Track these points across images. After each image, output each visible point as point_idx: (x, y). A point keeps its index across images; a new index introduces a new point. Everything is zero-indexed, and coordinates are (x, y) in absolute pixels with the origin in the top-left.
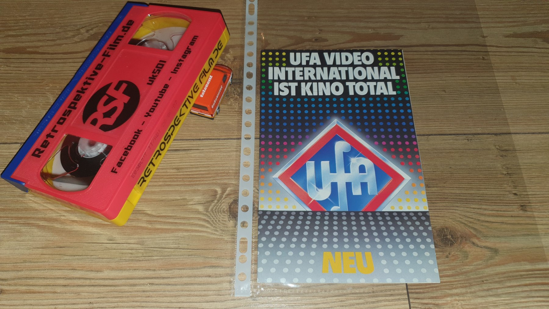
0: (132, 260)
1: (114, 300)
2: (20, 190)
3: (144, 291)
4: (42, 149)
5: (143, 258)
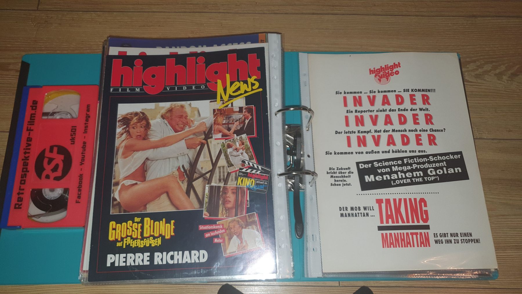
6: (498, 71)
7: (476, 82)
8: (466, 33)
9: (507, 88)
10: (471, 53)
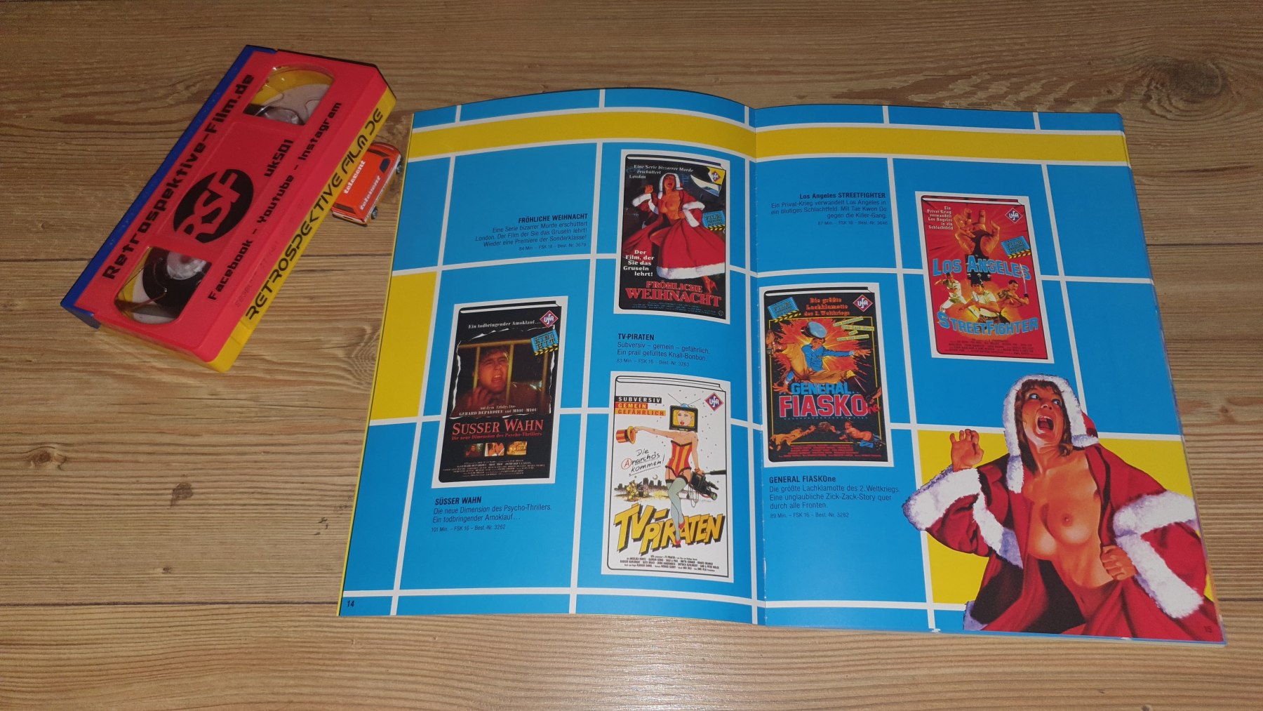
1: (214, 472)
2: (88, 327)
3: (256, 462)
4: (117, 267)
5: (257, 418)
6: (1023, 96)
10: (960, 57)
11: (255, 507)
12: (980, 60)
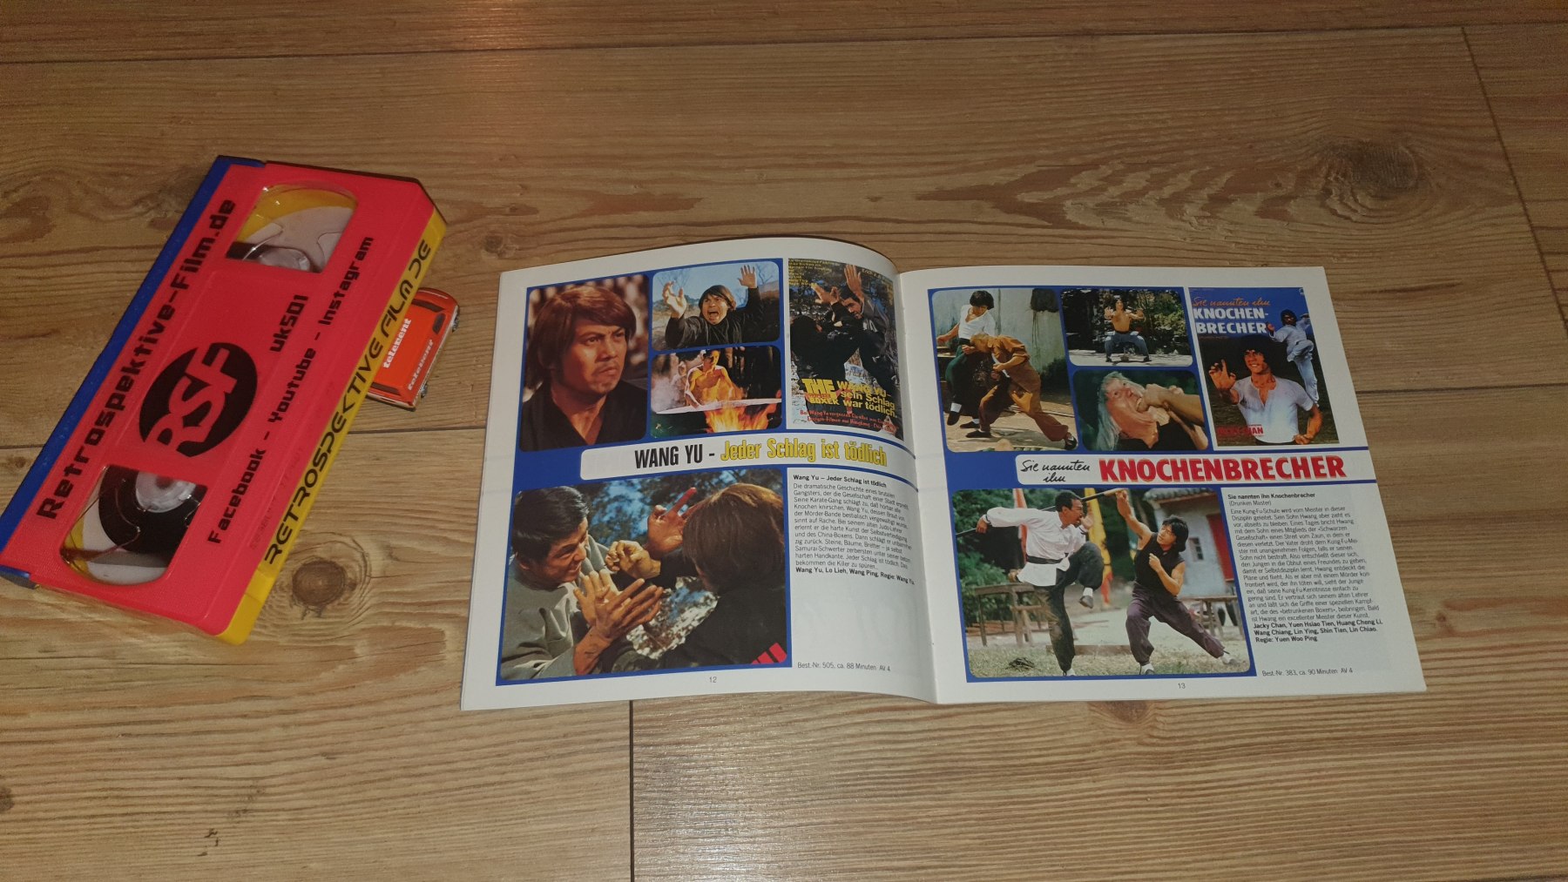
0: (90, 690)
1: (46, 768)
3: (111, 750)
5: (112, 685)
6: (1167, 192)
7: (1101, 225)
8: (1065, 83)
9: (1196, 241)
10: (1084, 140)
11: (108, 819)
12: (1109, 144)
